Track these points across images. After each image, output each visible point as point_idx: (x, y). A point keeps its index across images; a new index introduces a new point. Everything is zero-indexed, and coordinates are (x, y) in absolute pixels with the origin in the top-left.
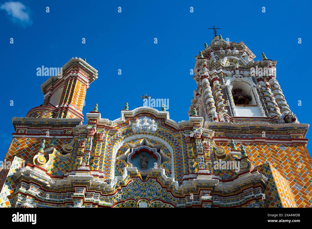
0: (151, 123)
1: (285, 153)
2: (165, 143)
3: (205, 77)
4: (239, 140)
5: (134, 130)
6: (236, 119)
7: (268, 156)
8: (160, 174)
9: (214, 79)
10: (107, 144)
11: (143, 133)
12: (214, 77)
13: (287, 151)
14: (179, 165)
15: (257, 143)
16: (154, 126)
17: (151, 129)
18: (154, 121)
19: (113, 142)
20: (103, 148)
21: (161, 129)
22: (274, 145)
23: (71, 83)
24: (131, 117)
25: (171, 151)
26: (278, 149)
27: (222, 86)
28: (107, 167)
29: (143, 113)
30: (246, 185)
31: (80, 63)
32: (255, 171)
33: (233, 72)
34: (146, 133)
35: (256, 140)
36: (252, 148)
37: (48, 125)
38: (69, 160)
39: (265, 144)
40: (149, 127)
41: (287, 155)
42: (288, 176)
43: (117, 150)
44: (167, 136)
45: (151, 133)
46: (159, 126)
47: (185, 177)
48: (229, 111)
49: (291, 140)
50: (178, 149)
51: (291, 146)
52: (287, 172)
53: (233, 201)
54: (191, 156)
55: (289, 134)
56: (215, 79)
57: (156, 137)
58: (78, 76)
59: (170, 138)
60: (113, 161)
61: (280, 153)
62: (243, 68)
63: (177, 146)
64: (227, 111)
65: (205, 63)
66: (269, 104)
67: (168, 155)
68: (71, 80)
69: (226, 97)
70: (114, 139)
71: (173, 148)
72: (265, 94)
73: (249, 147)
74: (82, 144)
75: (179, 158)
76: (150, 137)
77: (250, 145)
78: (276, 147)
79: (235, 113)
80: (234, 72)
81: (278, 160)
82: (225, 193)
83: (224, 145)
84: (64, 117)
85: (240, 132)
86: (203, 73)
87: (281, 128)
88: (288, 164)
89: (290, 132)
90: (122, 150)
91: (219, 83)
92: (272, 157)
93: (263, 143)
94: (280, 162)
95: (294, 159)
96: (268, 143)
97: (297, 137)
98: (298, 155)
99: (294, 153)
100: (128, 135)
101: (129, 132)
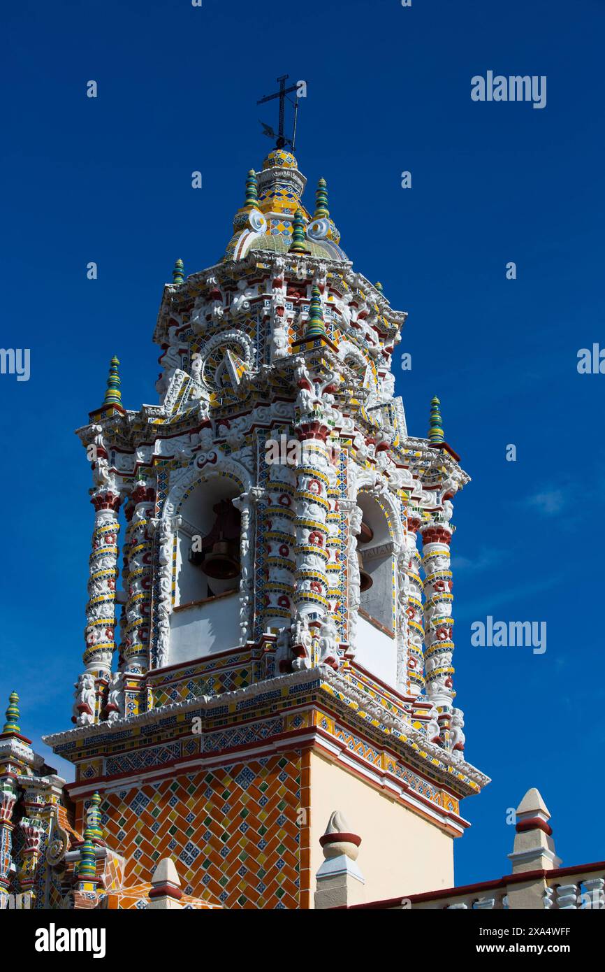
1: (245, 798)
3: (103, 501)
6: (159, 676)
7: (198, 821)
13: (252, 791)
15: (181, 778)
22: (222, 774)
26: (232, 787)
33: (195, 437)
35: (178, 766)
36: (163, 802)
39: (199, 779)
41: (249, 804)
42: (229, 887)
48: (148, 643)
51: (270, 765)
52: (230, 871)
55: (277, 714)
56: (138, 496)
61: (231, 802)
64: (141, 646)
66: (272, 574)
69: (152, 577)
72: (272, 527)
73: (158, 798)
77: (163, 788)
78: (227, 780)
79: (161, 652)
80: (198, 439)
81: (218, 831)
85: (145, 740)
86: (99, 483)
87: (248, 702)
88: (242, 841)
89: (275, 707)
91: (149, 514)
92: (208, 822)
93: (196, 774)
94: (224, 838)
95: (263, 816)
96: (210, 770)
97: (297, 720)
98: (277, 798)
99: (271, 792)
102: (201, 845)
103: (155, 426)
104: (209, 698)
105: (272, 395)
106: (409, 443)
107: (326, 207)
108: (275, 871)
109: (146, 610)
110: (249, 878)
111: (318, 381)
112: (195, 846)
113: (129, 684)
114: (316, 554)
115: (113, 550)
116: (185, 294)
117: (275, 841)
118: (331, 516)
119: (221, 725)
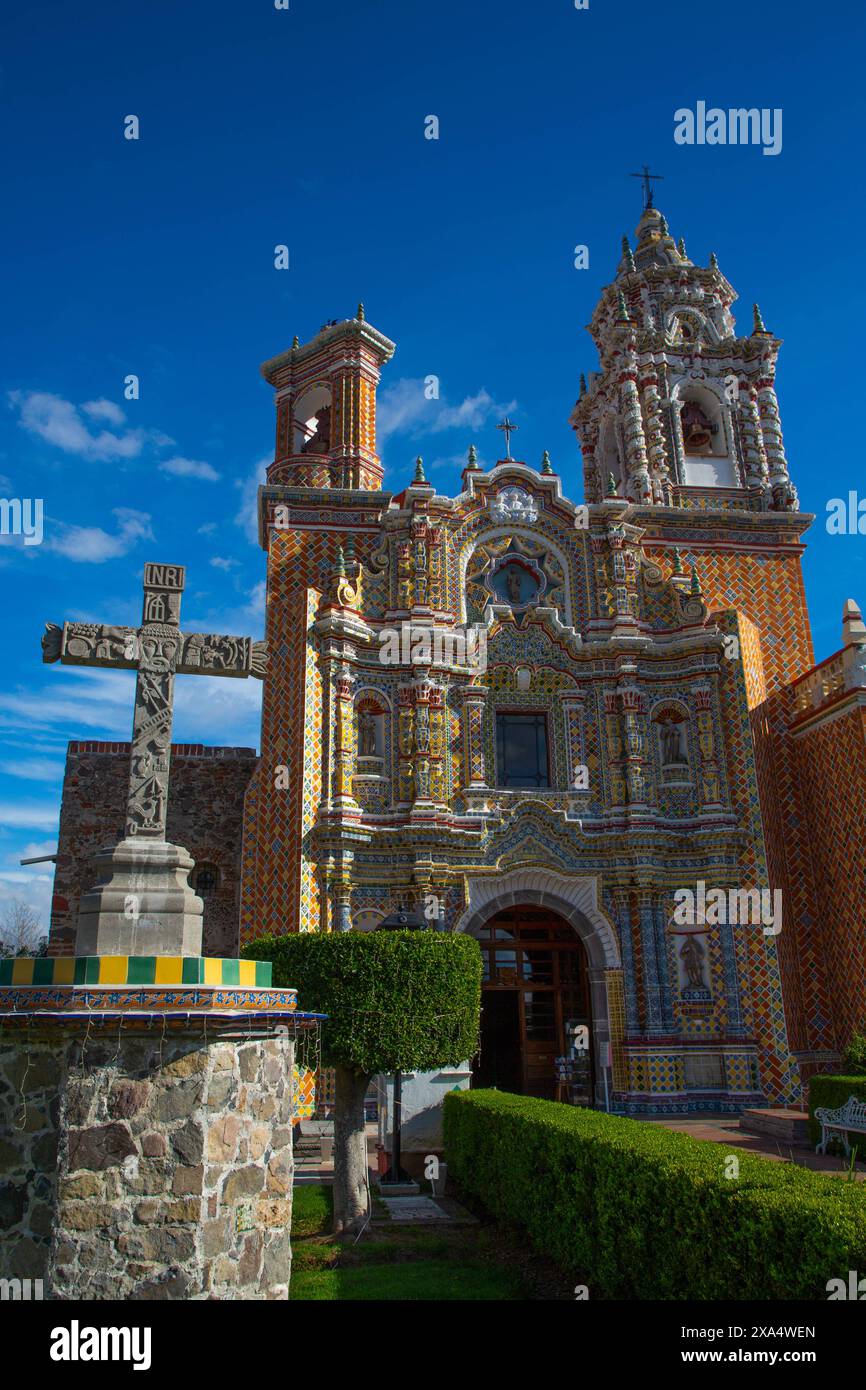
0: (525, 504)
1: (762, 572)
2: (554, 548)
3: (630, 376)
4: (687, 544)
5: (495, 518)
6: (685, 489)
7: (733, 578)
8: (549, 617)
9: (647, 379)
10: (447, 549)
11: (511, 525)
12: (647, 374)
13: (766, 569)
14: (581, 598)
15: (719, 551)
16: (532, 513)
17: (527, 518)
18: (531, 499)
19: (459, 546)
20: (443, 559)
21: (546, 518)
22: (745, 556)
23: (348, 385)
24: (486, 487)
25: (565, 565)
26: (753, 564)
27: (664, 402)
28: (454, 600)
30: (695, 648)
31: (362, 332)
32: (711, 623)
33: (687, 360)
34: (517, 525)
35: (717, 545)
36: (707, 562)
38: (385, 584)
39: (730, 555)
40: (524, 514)
41: (766, 576)
42: (761, 619)
43: (466, 561)
44: (556, 532)
45: (526, 525)
46: (541, 510)
47: (592, 624)
48: (672, 468)
49: (777, 546)
50: (578, 563)
51: (776, 558)
52: (760, 611)
53: (668, 669)
54: (602, 581)
55: (776, 532)
56: (650, 381)
57: (535, 534)
58: (360, 367)
59: (562, 537)
60: (463, 585)
61: (754, 572)
62: (710, 351)
63: (576, 556)
64: (668, 469)
65: (634, 337)
66: (752, 454)
67: (560, 576)
68: (348, 377)
69: (669, 431)
70: (459, 539)
71: (568, 559)
72: (746, 428)
73: (703, 559)
74: (404, 552)
75: (579, 584)
76: (526, 533)
77: (706, 555)
78: (749, 560)
79: (684, 476)
80: (691, 363)
81: (749, 588)
82: (657, 656)
83: (659, 555)
84: (356, 485)
86: (627, 365)
87: (765, 520)
88: (765, 596)
89: (776, 528)
90: (476, 562)
91: (658, 393)
92: (740, 580)
93: (728, 551)
94: (752, 592)
95: (775, 585)
96: (736, 551)
97: (790, 538)
98: (783, 577)
99: (778, 573)
100: (484, 528)
101: (484, 523)
102: (737, 592)
109: (668, 449)
110: (771, 616)
112: (733, 591)
117: (786, 601)
119: (741, 528)
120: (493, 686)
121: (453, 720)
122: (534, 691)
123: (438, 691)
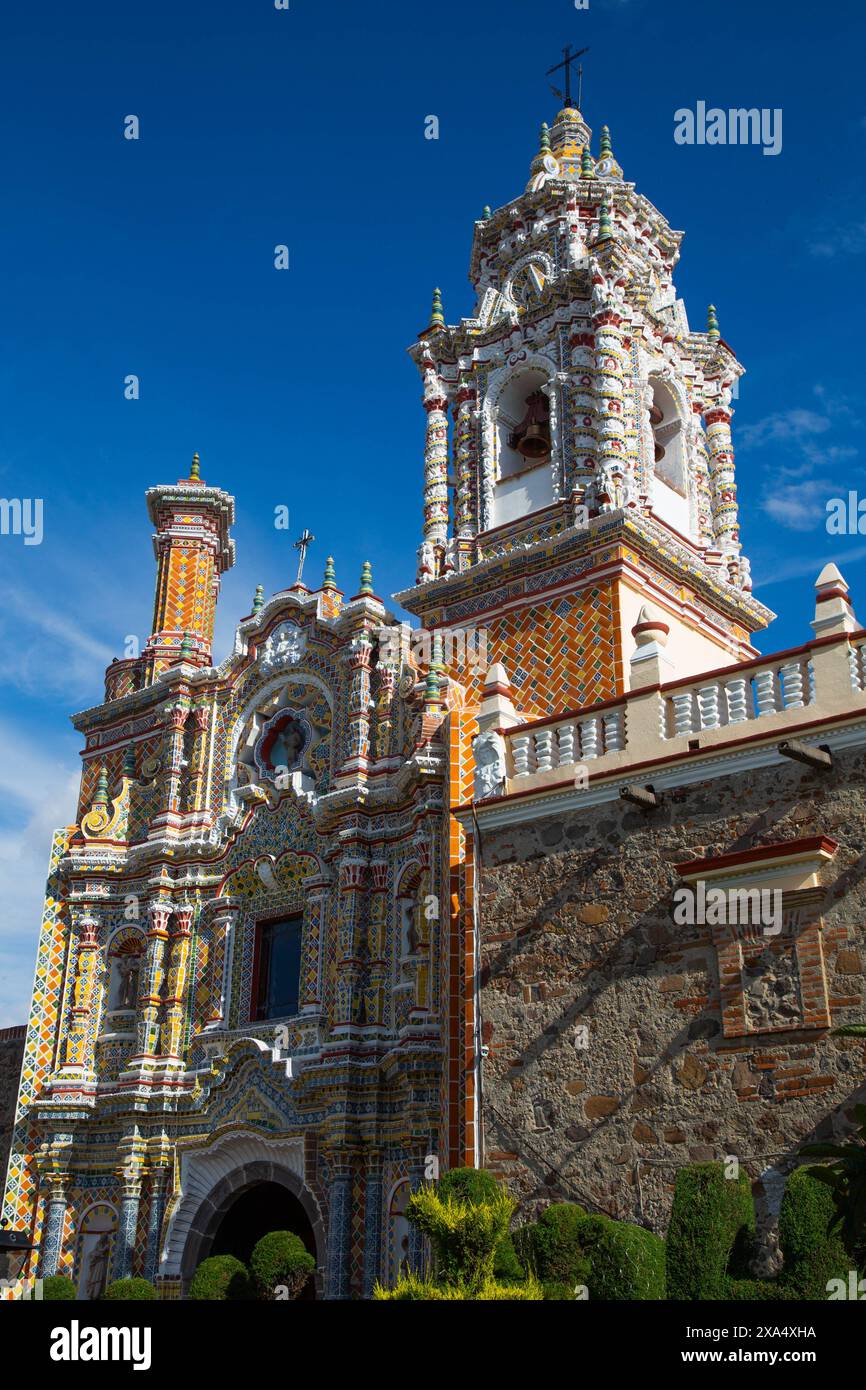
0: (290, 641)
1: (564, 626)
2: (322, 686)
4: (470, 621)
5: (262, 670)
6: (487, 537)
7: (526, 649)
10: (214, 731)
11: (281, 674)
13: (570, 619)
15: (510, 616)
16: (294, 651)
17: (290, 659)
18: (296, 631)
19: (227, 721)
20: (208, 744)
21: (311, 650)
22: (543, 609)
25: (332, 705)
26: (551, 618)
29: (281, 613)
31: (164, 498)
33: (507, 341)
34: (286, 671)
35: (506, 606)
36: (495, 638)
37: (125, 713)
40: (287, 655)
41: (568, 631)
43: (236, 737)
44: (323, 665)
45: (294, 669)
46: (304, 643)
48: (474, 513)
49: (588, 574)
50: (339, 698)
51: (584, 597)
55: (588, 554)
56: (461, 397)
57: (305, 675)
58: (172, 537)
59: (328, 669)
61: (553, 631)
63: (339, 689)
64: (470, 516)
67: (326, 722)
69: (477, 459)
70: (229, 712)
71: (333, 697)
75: (337, 727)
76: (294, 679)
77: (495, 627)
78: (548, 613)
79: (488, 518)
80: (510, 343)
81: (543, 656)
84: (150, 680)
85: (477, 589)
87: (563, 546)
88: (564, 662)
89: (586, 547)
91: (471, 409)
92: (534, 649)
93: (522, 611)
94: (548, 661)
95: (580, 639)
96: (533, 607)
97: (607, 555)
98: (592, 623)
99: (586, 619)
100: (254, 688)
101: (255, 682)
102: (528, 669)
103: (473, 336)
104: (530, 546)
105: (571, 295)
106: (691, 338)
107: (610, 150)
108: (593, 683)
109: (473, 487)
110: (571, 692)
111: (610, 276)
112: (523, 670)
113: (461, 547)
114: (615, 418)
115: (443, 442)
116: (492, 228)
117: (593, 659)
118: (626, 392)
119: (540, 569)
120: (246, 890)
121: (202, 946)
122: (286, 887)
123: (182, 915)
